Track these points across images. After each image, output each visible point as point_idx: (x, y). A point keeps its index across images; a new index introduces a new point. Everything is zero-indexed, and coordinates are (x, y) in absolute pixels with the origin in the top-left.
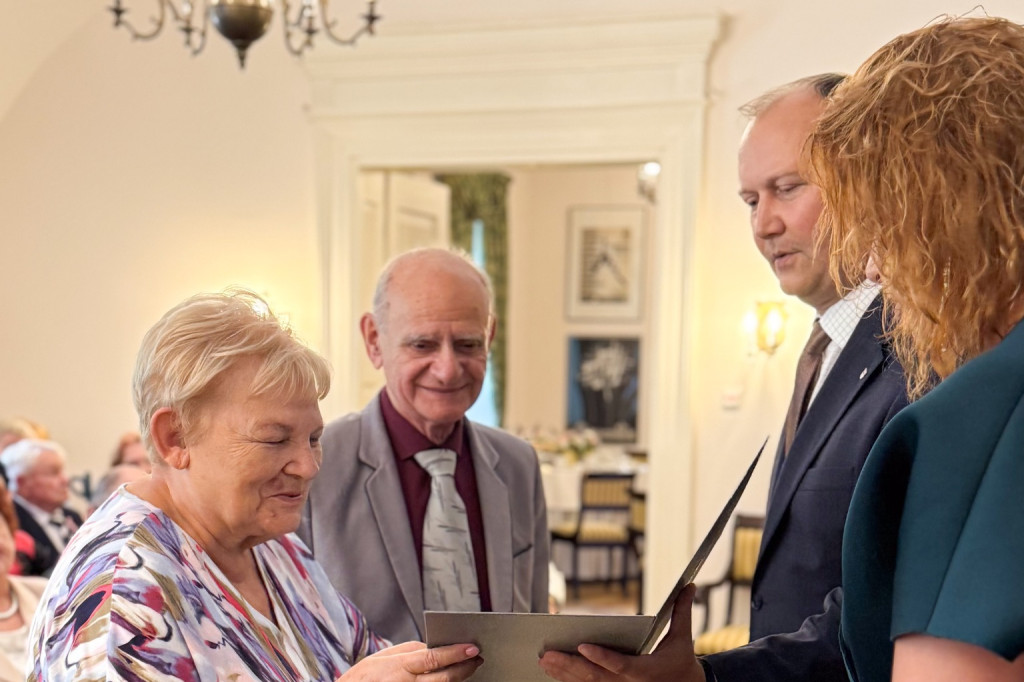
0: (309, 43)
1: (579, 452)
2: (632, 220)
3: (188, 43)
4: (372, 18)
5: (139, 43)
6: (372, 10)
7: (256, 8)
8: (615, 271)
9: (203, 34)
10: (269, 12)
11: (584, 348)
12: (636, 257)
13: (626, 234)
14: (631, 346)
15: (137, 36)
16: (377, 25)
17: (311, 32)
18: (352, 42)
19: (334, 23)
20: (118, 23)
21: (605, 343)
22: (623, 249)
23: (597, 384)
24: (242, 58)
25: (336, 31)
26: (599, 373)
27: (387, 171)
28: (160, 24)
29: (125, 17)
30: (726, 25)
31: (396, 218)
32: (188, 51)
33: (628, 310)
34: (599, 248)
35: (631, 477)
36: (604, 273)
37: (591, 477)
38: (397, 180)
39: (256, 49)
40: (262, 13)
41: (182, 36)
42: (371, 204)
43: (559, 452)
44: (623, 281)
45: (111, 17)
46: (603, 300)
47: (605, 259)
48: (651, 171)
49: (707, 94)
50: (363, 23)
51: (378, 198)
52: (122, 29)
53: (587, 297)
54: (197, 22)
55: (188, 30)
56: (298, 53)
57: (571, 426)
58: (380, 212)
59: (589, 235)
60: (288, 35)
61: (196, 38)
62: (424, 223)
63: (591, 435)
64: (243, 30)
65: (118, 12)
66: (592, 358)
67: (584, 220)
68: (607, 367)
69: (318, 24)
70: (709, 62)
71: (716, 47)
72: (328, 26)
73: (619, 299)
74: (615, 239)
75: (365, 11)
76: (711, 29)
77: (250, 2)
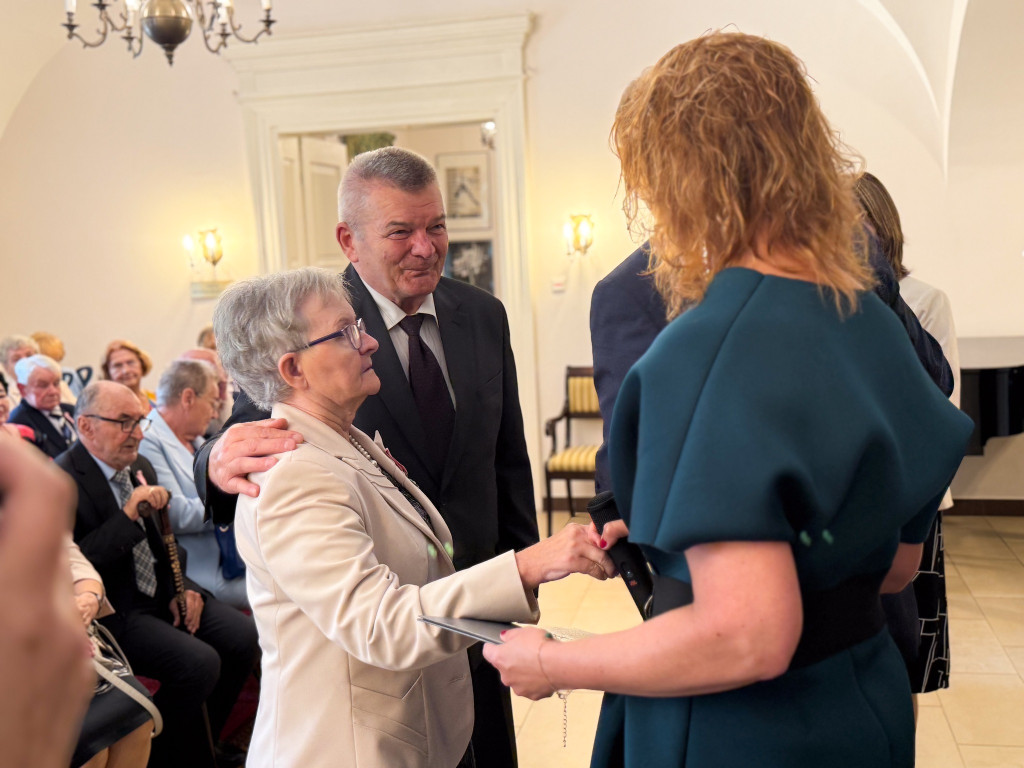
0: (224, 44)
2: (480, 161)
3: (130, 48)
4: (269, 22)
5: (88, 49)
6: (268, 16)
7: (178, 19)
8: (471, 196)
9: (141, 41)
10: (189, 21)
12: (484, 187)
13: (476, 170)
14: (485, 245)
15: (86, 45)
16: (273, 27)
17: (224, 35)
18: (255, 40)
19: (240, 27)
20: (70, 36)
21: (467, 245)
22: (476, 181)
23: (464, 273)
24: (170, 57)
25: (241, 33)
26: (465, 266)
27: (299, 136)
28: (105, 35)
29: (75, 31)
30: (535, 21)
31: (308, 170)
32: (131, 54)
33: (483, 222)
34: (458, 181)
36: (464, 198)
38: (306, 141)
39: (180, 50)
40: (183, 22)
41: (125, 44)
42: (291, 161)
44: (477, 203)
45: (66, 31)
46: (464, 216)
47: (463, 187)
48: (490, 126)
49: (524, 71)
50: (262, 26)
51: (294, 155)
52: (75, 39)
53: (453, 215)
54: (136, 33)
55: (129, 38)
56: (216, 51)
58: (296, 165)
59: (451, 172)
60: (206, 39)
61: (135, 44)
62: (331, 172)
64: (170, 35)
65: (71, 27)
66: (460, 256)
67: (448, 163)
68: (470, 261)
69: (229, 30)
70: (524, 48)
71: (528, 37)
72: (234, 29)
73: (475, 215)
74: (469, 174)
75: (263, 16)
76: (524, 24)
77: (173, 13)
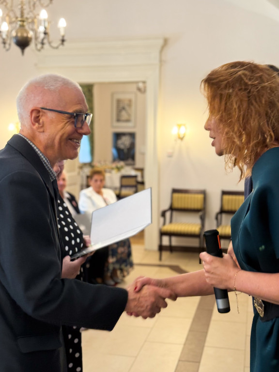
0: (42, 47)
1: (119, 169)
2: (132, 97)
3: (5, 47)
4: (63, 41)
6: (63, 38)
7: (27, 38)
8: (127, 112)
9: (10, 45)
10: (31, 39)
11: (118, 136)
12: (133, 108)
13: (130, 101)
14: (132, 135)
16: (65, 43)
17: (43, 44)
18: (57, 48)
21: (124, 134)
22: (130, 105)
23: (122, 147)
24: (23, 52)
25: (52, 44)
26: (123, 144)
30: (166, 41)
32: (4, 50)
33: (130, 124)
34: (121, 105)
35: (135, 177)
36: (124, 113)
37: (123, 177)
39: (27, 50)
40: (29, 39)
41: (3, 45)
43: (112, 169)
44: (129, 115)
46: (123, 121)
47: (124, 108)
49: (160, 62)
50: (60, 42)
53: (118, 120)
54: (8, 41)
55: (5, 43)
56: (39, 50)
57: (114, 160)
59: (119, 101)
60: (36, 45)
61: (7, 46)
63: (122, 163)
64: (23, 43)
66: (120, 139)
67: (117, 97)
68: (125, 142)
69: (45, 42)
70: (161, 51)
71: (163, 47)
72: (49, 43)
73: (128, 121)
74: (127, 102)
75: (61, 38)
76: (161, 42)
77: (25, 35)
